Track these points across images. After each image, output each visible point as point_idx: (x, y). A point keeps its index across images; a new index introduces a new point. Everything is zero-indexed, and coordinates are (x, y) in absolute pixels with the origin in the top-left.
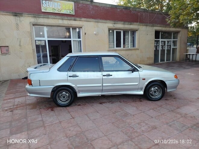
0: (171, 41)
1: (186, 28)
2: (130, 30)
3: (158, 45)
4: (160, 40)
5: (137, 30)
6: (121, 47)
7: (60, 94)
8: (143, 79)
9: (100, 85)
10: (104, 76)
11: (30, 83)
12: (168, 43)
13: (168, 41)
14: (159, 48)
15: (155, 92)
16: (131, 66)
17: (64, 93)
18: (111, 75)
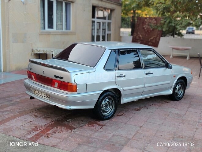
0: (106, 23)
1: (119, 6)
2: (64, 0)
4: (96, 20)
5: (72, 2)
6: (52, 28)
7: (103, 103)
8: (174, 77)
9: (142, 86)
10: (146, 74)
11: (74, 90)
12: (103, 25)
13: (103, 23)
14: (94, 32)
15: (179, 90)
16: (165, 62)
17: (107, 100)
18: (152, 73)
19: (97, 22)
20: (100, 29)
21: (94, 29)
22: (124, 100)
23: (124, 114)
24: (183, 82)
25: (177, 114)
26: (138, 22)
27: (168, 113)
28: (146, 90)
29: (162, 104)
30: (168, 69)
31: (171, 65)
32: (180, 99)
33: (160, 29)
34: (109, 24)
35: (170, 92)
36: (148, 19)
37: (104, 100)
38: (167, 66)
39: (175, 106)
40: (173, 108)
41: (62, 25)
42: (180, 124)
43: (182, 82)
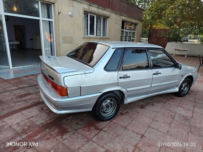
0: (131, 32)
1: (141, 21)
2: (102, 16)
3: (123, 35)
4: (125, 30)
5: (108, 17)
6: (94, 35)
7: (104, 104)
8: (182, 76)
9: (149, 86)
10: (154, 74)
11: (63, 93)
12: (129, 34)
13: (129, 32)
14: (123, 38)
15: (184, 88)
16: (174, 62)
17: (109, 101)
18: (160, 73)
19: (125, 32)
20: (127, 36)
21: (123, 36)
22: (128, 100)
23: (128, 112)
24: (190, 80)
25: (183, 116)
26: (153, 32)
27: (174, 114)
28: (152, 89)
29: (167, 100)
30: (176, 69)
31: (181, 65)
32: (185, 95)
33: (168, 36)
34: (133, 33)
35: (177, 90)
36: (160, 30)
37: (104, 102)
38: (176, 66)
39: (180, 103)
40: (178, 106)
41: (101, 33)
42: (188, 133)
43: (188, 81)
